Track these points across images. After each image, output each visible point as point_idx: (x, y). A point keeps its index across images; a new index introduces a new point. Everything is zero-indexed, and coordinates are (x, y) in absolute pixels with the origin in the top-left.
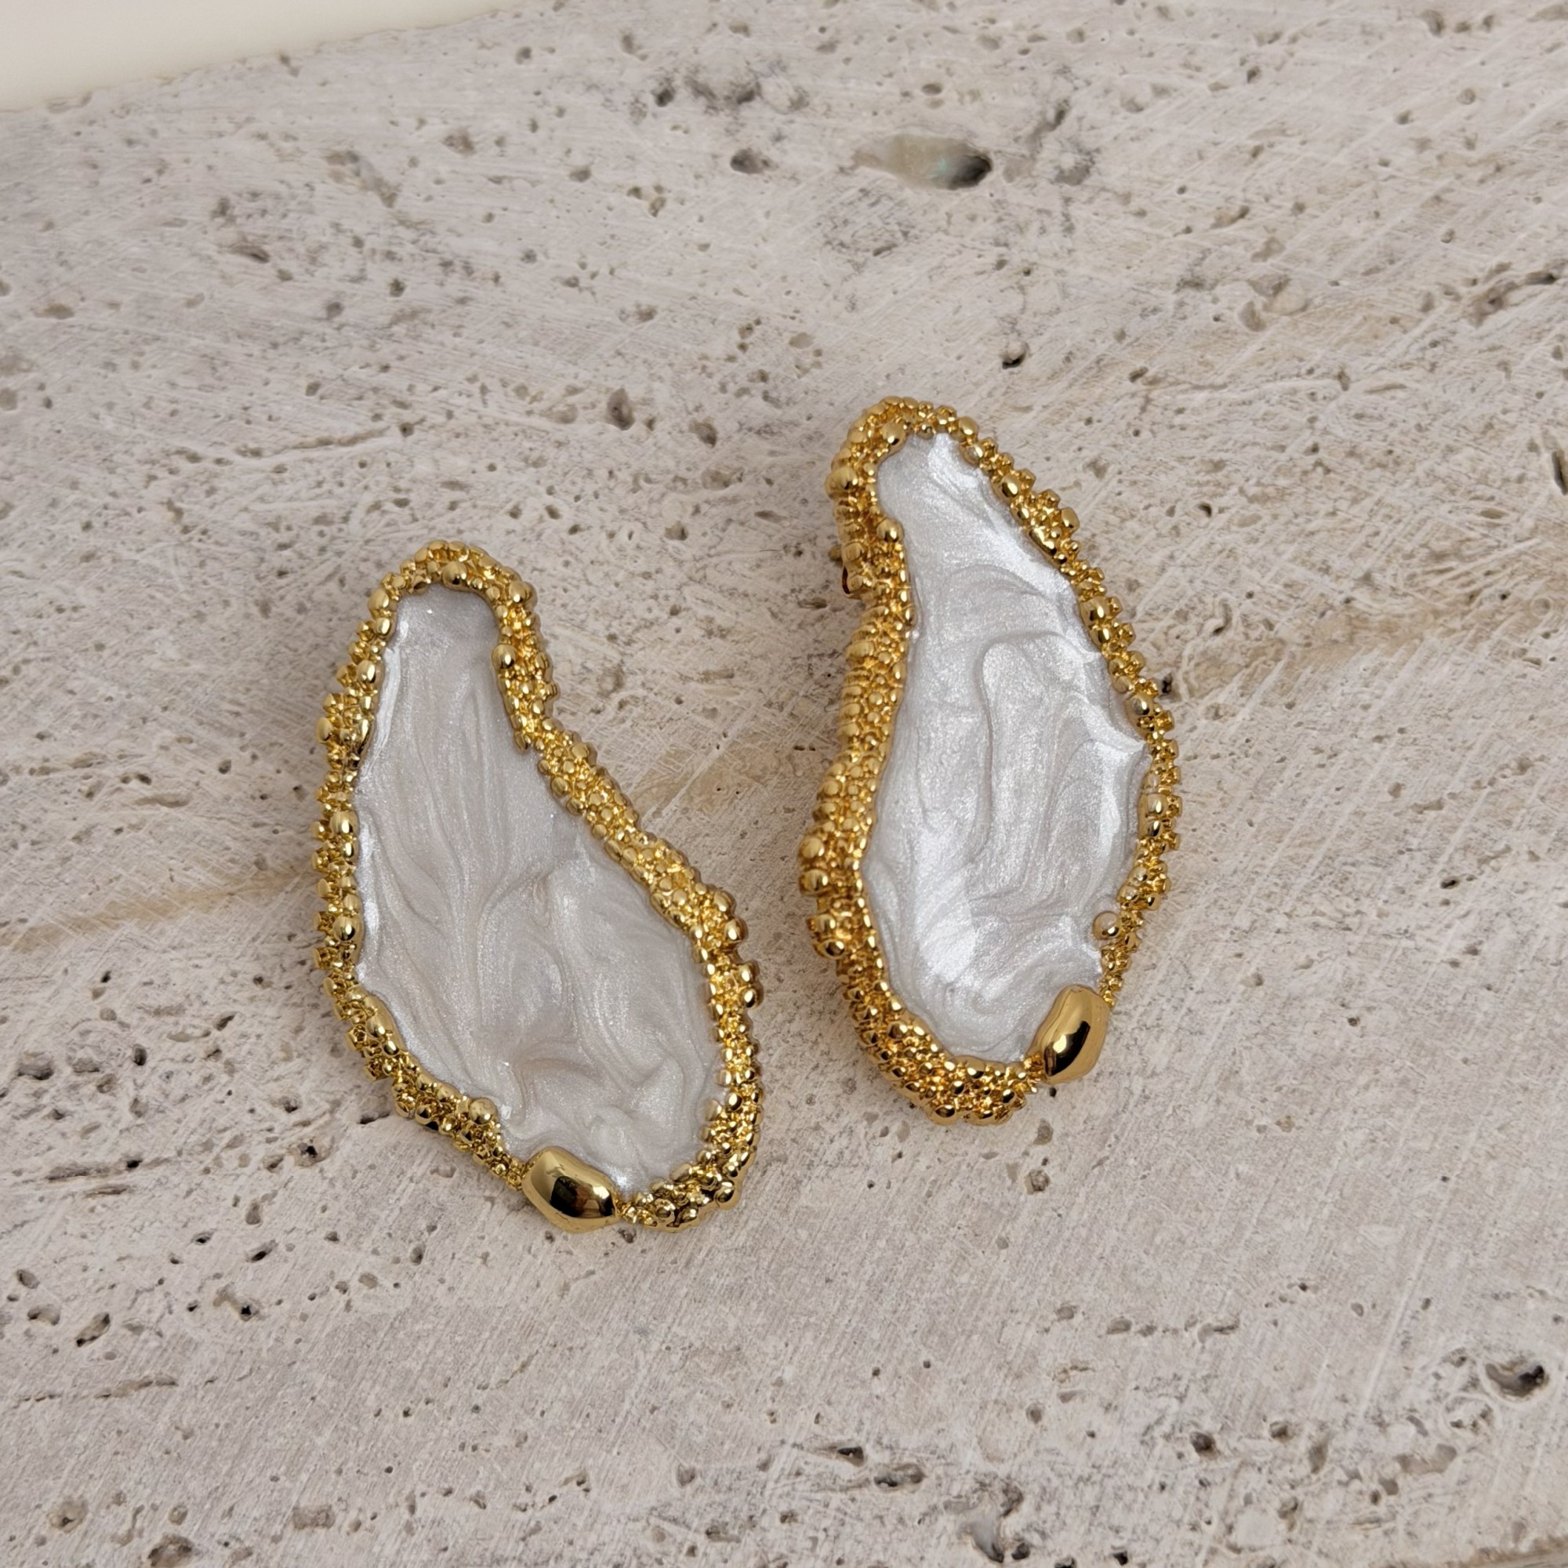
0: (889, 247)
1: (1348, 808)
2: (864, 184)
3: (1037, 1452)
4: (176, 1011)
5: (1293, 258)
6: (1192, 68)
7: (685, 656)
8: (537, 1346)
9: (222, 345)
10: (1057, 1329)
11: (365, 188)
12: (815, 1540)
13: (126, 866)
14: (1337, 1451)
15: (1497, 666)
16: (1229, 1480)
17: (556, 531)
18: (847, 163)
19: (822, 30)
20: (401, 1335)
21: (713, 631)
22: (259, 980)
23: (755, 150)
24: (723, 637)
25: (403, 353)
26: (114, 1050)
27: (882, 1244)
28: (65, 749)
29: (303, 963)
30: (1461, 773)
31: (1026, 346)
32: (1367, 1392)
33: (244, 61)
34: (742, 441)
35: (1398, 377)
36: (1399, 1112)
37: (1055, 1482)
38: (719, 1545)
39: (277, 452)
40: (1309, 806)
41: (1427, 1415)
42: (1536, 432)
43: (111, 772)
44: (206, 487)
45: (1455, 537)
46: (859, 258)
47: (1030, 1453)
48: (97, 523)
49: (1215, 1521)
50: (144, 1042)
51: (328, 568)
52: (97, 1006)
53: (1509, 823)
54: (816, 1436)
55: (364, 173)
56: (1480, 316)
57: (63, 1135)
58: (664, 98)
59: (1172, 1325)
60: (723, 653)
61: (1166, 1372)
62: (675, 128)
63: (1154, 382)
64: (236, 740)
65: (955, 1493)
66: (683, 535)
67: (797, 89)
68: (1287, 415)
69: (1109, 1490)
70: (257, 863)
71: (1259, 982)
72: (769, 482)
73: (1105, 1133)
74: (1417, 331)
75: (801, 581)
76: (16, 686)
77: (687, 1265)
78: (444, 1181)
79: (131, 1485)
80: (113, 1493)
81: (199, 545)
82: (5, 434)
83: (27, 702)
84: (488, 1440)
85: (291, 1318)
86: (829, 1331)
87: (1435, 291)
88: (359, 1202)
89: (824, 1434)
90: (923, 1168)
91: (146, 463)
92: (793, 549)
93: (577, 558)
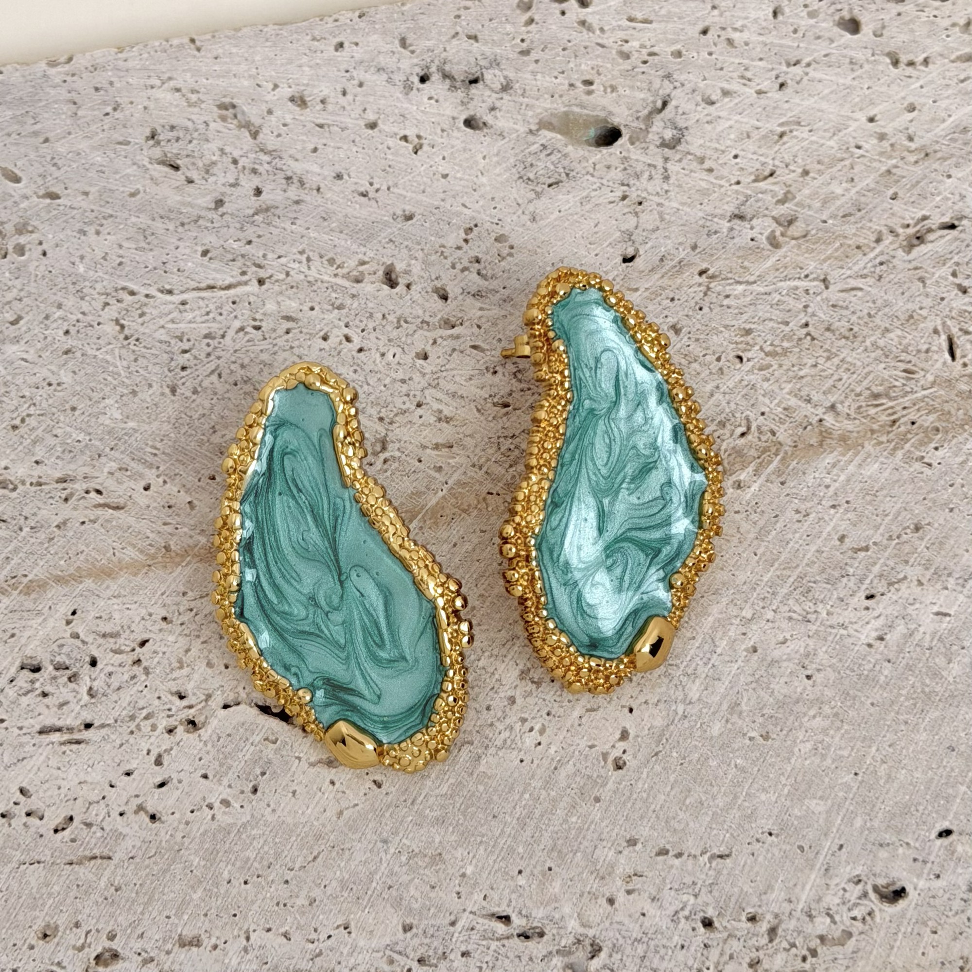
0: (557, 183)
1: (813, 548)
2: (544, 141)
3: (611, 923)
4: (115, 635)
5: (800, 204)
6: (746, 79)
7: (424, 433)
8: (323, 847)
9: (150, 222)
10: (626, 851)
11: (240, 126)
12: (481, 968)
13: (87, 546)
14: (784, 930)
15: (907, 466)
16: (721, 944)
17: (350, 351)
18: (534, 128)
19: (523, 41)
20: (244, 836)
21: (442, 418)
22: (165, 619)
23: (478, 115)
24: (448, 422)
25: (261, 233)
26: (78, 657)
27: (527, 796)
28: (52, 471)
29: (191, 610)
30: (881, 530)
31: (637, 250)
32: (804, 898)
33: (167, 40)
34: (464, 300)
35: (859, 283)
36: (832, 732)
37: (621, 941)
38: (425, 968)
39: (182, 292)
40: (790, 546)
41: (837, 912)
42: (938, 322)
43: (79, 487)
44: (139, 312)
45: (887, 384)
46: (539, 188)
47: (607, 924)
48: (73, 331)
49: (712, 968)
50: (96, 654)
51: (211, 366)
52: (69, 630)
53: (907, 562)
54: (484, 908)
55: (240, 116)
56: (910, 247)
57: (48, 707)
58: (423, 79)
59: (693, 852)
60: (447, 433)
61: (688, 880)
62: (430, 98)
63: (712, 277)
64: (154, 471)
65: (563, 944)
66: (425, 357)
67: (506, 78)
68: (791, 302)
69: (652, 947)
70: (165, 547)
71: (755, 651)
72: (479, 327)
73: (660, 737)
74: (872, 255)
75: (496, 390)
76: (23, 430)
77: (413, 803)
78: (271, 746)
79: (85, 917)
80: (74, 921)
81: (135, 348)
82: (18, 272)
83: (29, 441)
84: (293, 901)
85: (180, 823)
86: (494, 846)
87: (885, 230)
88: (221, 756)
89: (488, 907)
90: (553, 752)
91: (103, 294)
92: (491, 370)
93: (362, 368)
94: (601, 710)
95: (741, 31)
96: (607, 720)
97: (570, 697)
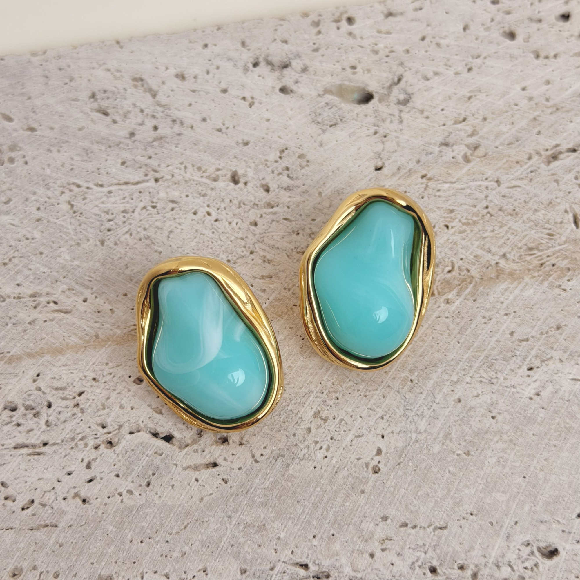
0: (335, 124)
1: (494, 339)
2: (327, 101)
3: (372, 570)
4: (63, 389)
5: (482, 137)
6: (448, 66)
7: (255, 269)
8: (190, 520)
9: (90, 145)
10: (381, 524)
11: (145, 91)
13: (47, 335)
14: (481, 575)
15: (550, 291)
17: (210, 221)
18: (322, 93)
19: (314, 44)
20: (141, 513)
21: (265, 260)
22: (94, 379)
23: (288, 86)
24: (269, 263)
25: (157, 152)
26: (40, 402)
27: (318, 489)
28: (27, 290)
29: (111, 374)
30: (536, 329)
31: (384, 164)
32: (493, 554)
33: (103, 42)
34: (279, 192)
35: (518, 183)
36: (508, 451)
39: (109, 186)
40: (480, 338)
41: (515, 564)
42: (567, 206)
43: (43, 300)
44: (82, 197)
45: (537, 242)
46: (324, 128)
47: (369, 570)
48: (42, 208)
50: (51, 400)
51: (126, 229)
52: (34, 386)
53: (552, 348)
54: (291, 559)
55: (145, 86)
56: (549, 163)
57: (20, 432)
58: (255, 65)
59: (423, 525)
60: (269, 269)
61: (420, 543)
62: (259, 76)
63: (430, 179)
64: (90, 291)
66: (256, 224)
67: (304, 65)
68: (478, 195)
70: (95, 336)
71: (460, 401)
72: (288, 207)
73: (401, 453)
74: (525, 167)
75: (299, 244)
76: (10, 266)
77: (247, 493)
78: (159, 457)
79: (39, 563)
80: (33, 566)
81: (79, 218)
82: (10, 173)
83: (14, 272)
84: (171, 553)
85: (101, 504)
86: (298, 520)
87: (533, 152)
88: (128, 463)
89: (294, 558)
90: (334, 462)
91: (61, 187)
92: (296, 233)
93: (217, 231)
94: (365, 436)
95: (445, 39)
96: (368, 443)
97: (345, 428)
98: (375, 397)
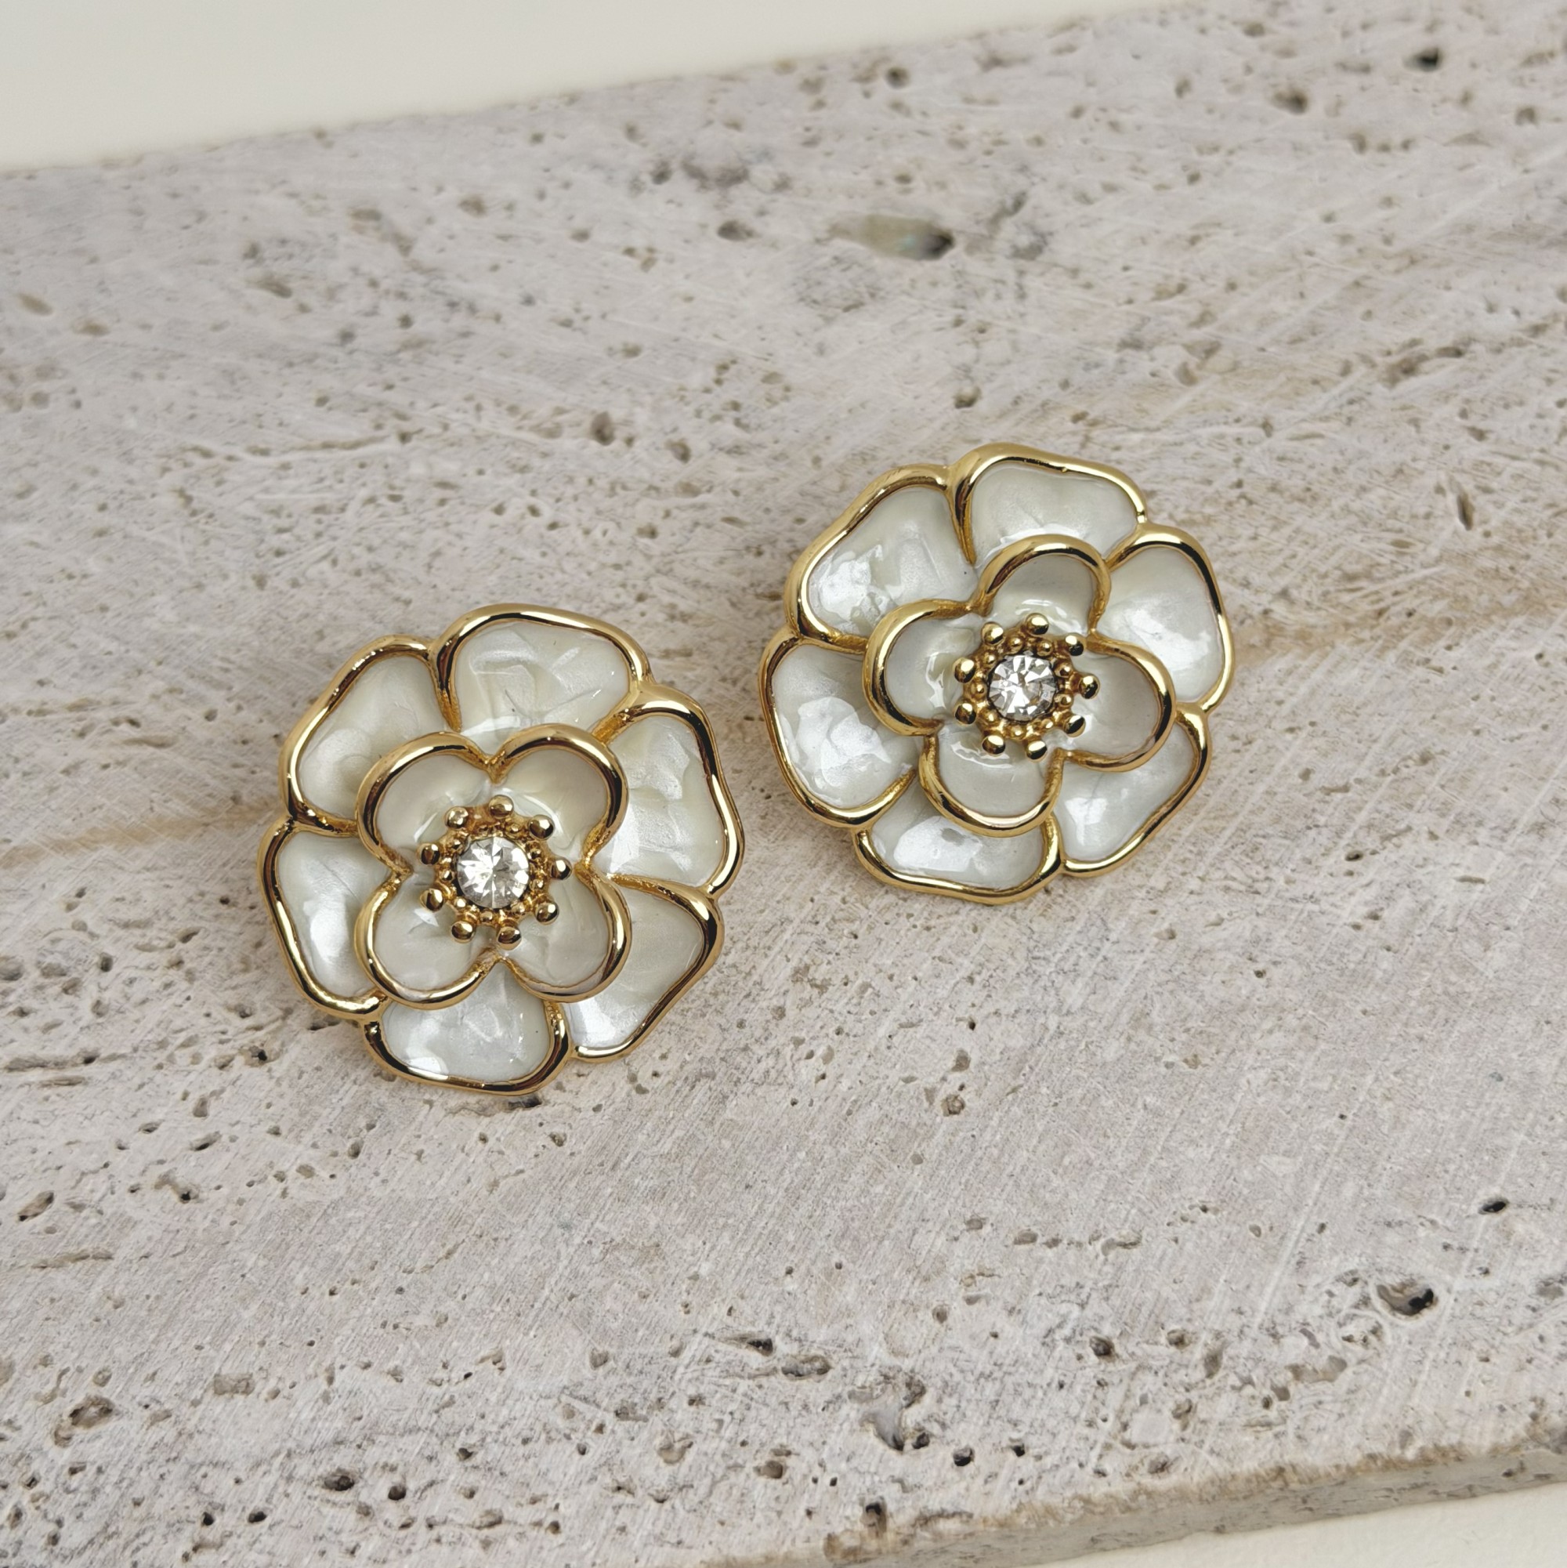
0: (857, 305)
1: (1261, 788)
2: (837, 253)
3: (941, 1350)
4: (144, 924)
5: (1226, 328)
6: (1137, 169)
7: (648, 636)
8: (463, 1236)
9: (242, 363)
10: (966, 1238)
11: (383, 239)
12: (720, 1422)
13: (110, 797)
14: (1231, 1358)
15: (1401, 671)
16: (1126, 1381)
17: (536, 527)
18: (823, 235)
19: (807, 129)
20: (333, 1221)
21: (675, 615)
22: (224, 901)
23: (740, 222)
24: (684, 621)
25: (407, 375)
26: (83, 956)
27: (802, 1155)
28: (60, 696)
30: (1367, 762)
31: (978, 391)
32: (1262, 1306)
34: (713, 458)
35: (1317, 428)
36: (1300, 1054)
37: (958, 1377)
38: (627, 1424)
39: (284, 452)
40: (1224, 785)
41: (1320, 1329)
42: (1441, 477)
43: (103, 715)
44: (216, 479)
45: (1367, 562)
46: (830, 313)
47: (934, 1350)
48: (112, 505)
49: (1111, 1418)
50: (111, 951)
51: (321, 550)
52: (71, 917)
54: (728, 1327)
55: (384, 228)
56: (1393, 381)
57: (26, 1030)
58: (661, 176)
59: (1076, 1238)
60: (684, 634)
61: (1069, 1281)
62: (669, 202)
64: (223, 693)
65: (859, 1384)
66: (653, 533)
67: (781, 175)
68: (1215, 455)
69: (1010, 1387)
70: (233, 799)
71: (1172, 936)
72: (736, 493)
73: (1020, 1063)
74: (1335, 391)
75: (760, 576)
76: (22, 639)
77: (613, 1168)
78: (386, 1085)
79: (59, 1348)
80: (42, 1354)
81: (206, 527)
82: (35, 428)
83: (32, 653)
84: (409, 1319)
85: (228, 1201)
86: (746, 1231)
87: (1354, 359)
88: (303, 1100)
89: (735, 1325)
90: (845, 1089)
91: (162, 456)
92: (754, 550)
93: (554, 550)
94: (924, 1025)
95: (1129, 112)
96: (933, 1040)
97: (873, 1007)
98: (954, 929)
